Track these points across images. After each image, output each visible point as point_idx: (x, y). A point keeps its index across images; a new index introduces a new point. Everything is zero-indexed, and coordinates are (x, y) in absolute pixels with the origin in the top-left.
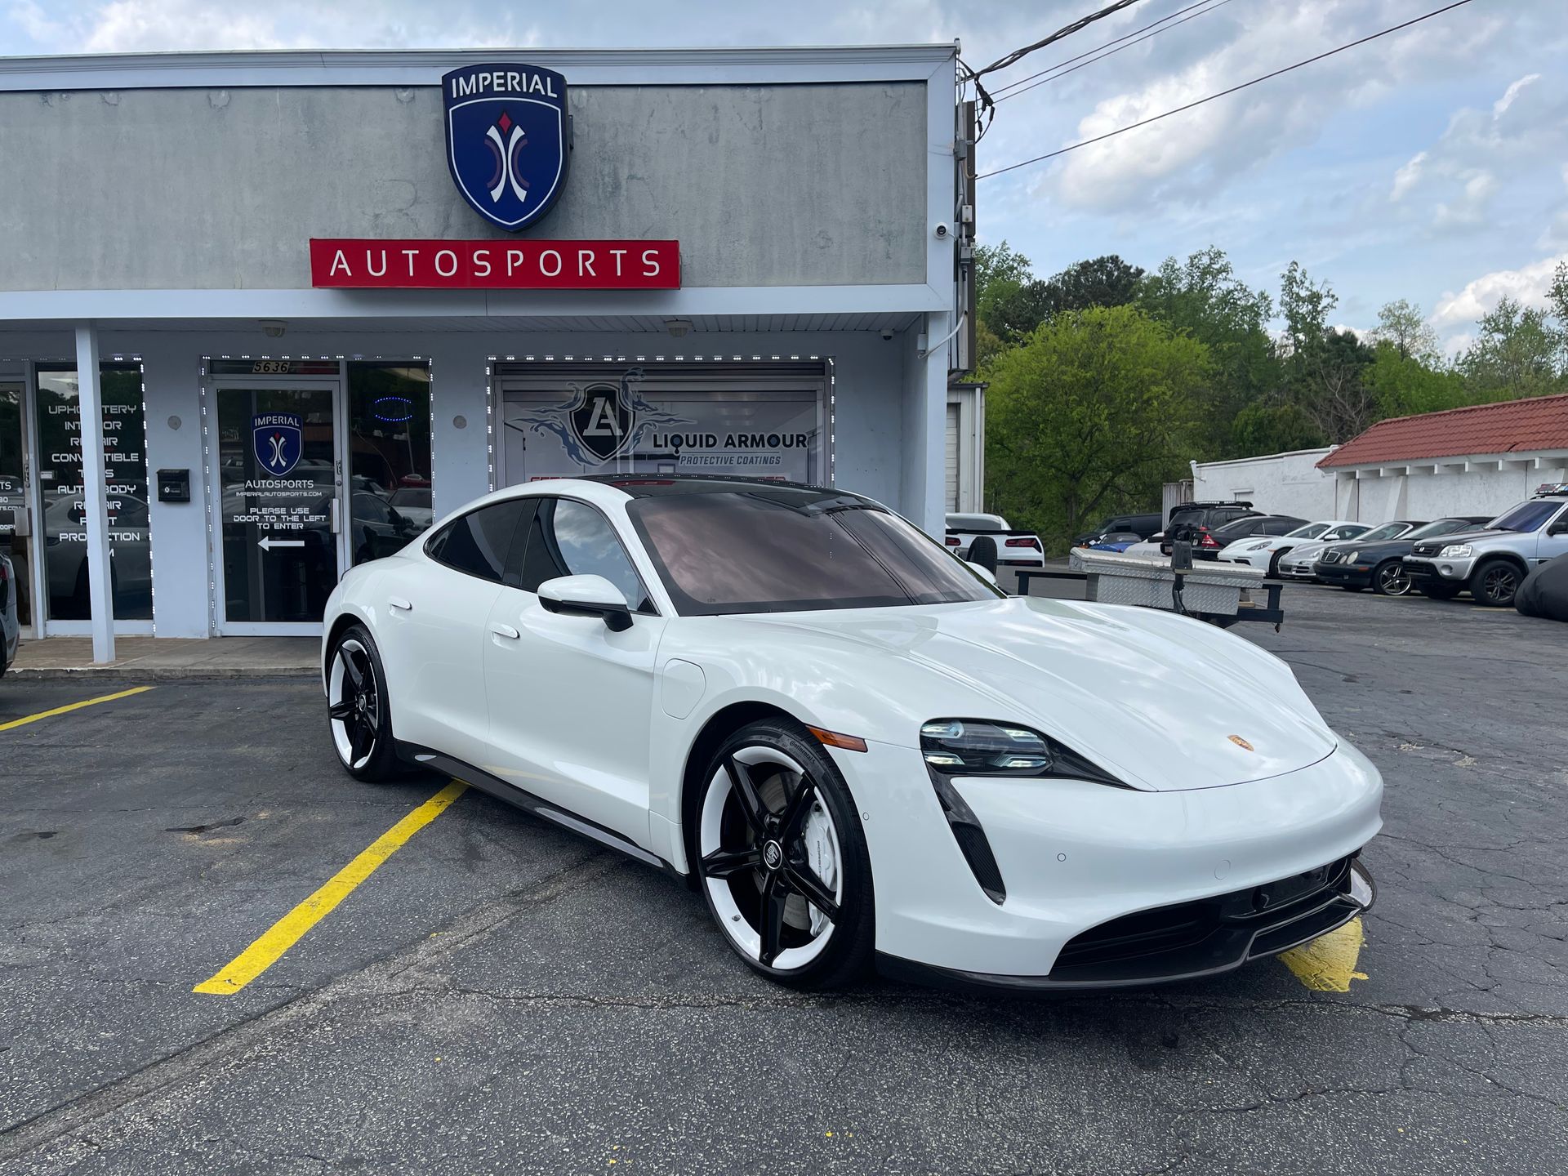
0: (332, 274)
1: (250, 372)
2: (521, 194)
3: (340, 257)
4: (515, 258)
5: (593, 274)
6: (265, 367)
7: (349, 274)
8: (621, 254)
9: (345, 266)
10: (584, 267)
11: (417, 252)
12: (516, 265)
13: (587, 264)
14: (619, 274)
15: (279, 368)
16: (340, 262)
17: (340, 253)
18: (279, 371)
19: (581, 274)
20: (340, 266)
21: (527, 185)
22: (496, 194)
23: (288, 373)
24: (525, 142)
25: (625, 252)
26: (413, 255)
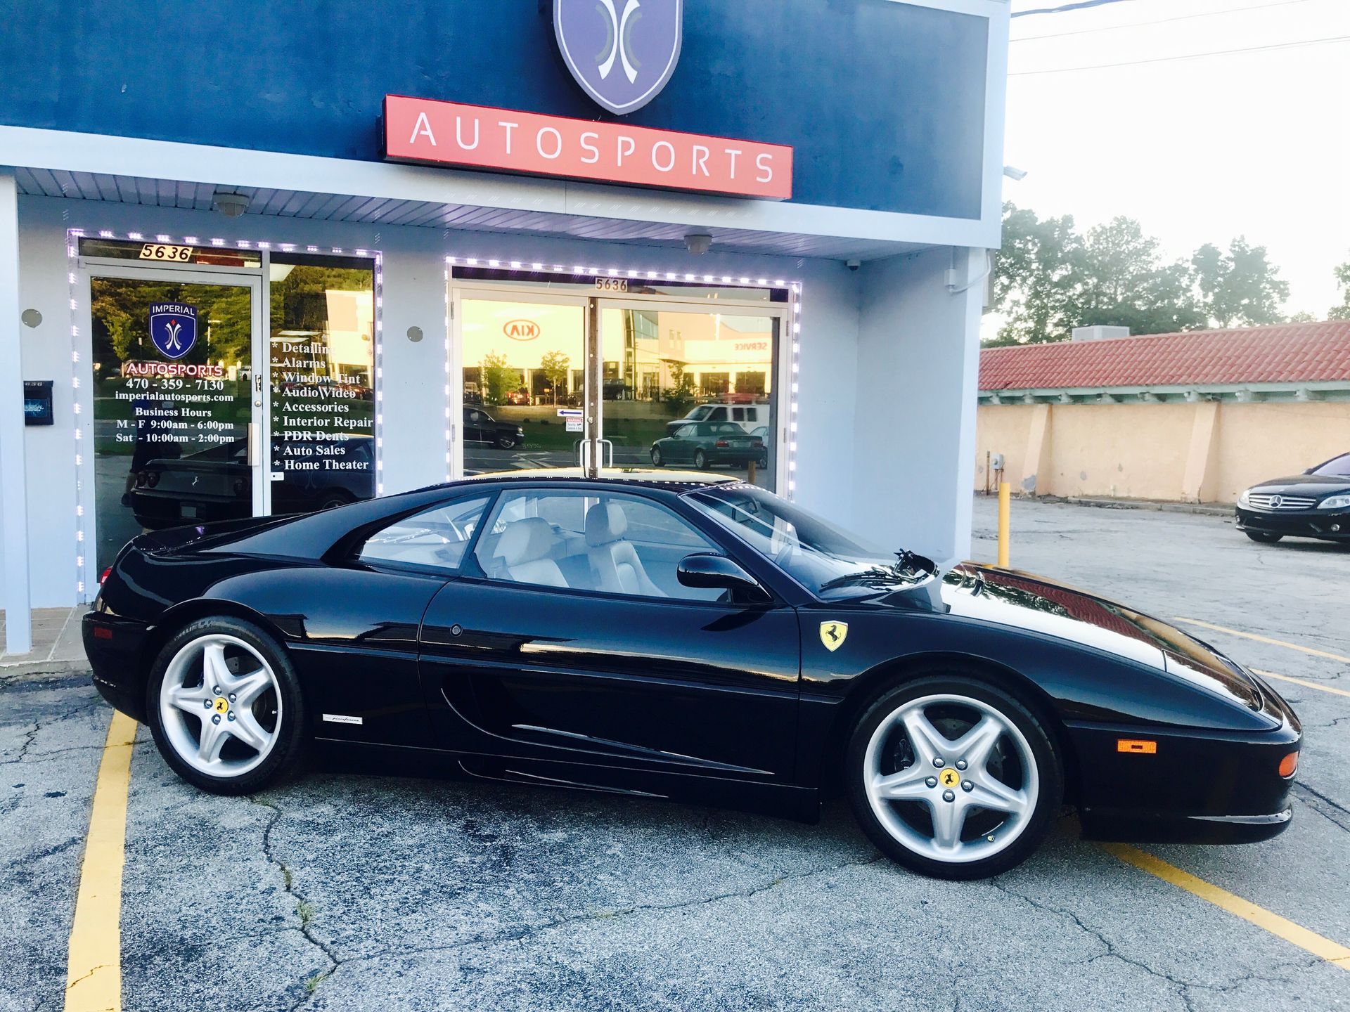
0: (412, 141)
1: (136, 256)
2: (632, 74)
3: (423, 121)
4: (626, 146)
5: (707, 174)
6: (157, 252)
7: (434, 143)
8: (736, 156)
9: (429, 132)
10: (698, 165)
11: (516, 125)
12: (627, 153)
13: (701, 161)
14: (732, 176)
15: (178, 254)
16: (423, 127)
17: (423, 116)
18: (178, 258)
19: (694, 172)
20: (423, 133)
21: (638, 63)
22: (605, 70)
23: (189, 262)
24: (639, 15)
25: (739, 152)
26: (512, 128)
